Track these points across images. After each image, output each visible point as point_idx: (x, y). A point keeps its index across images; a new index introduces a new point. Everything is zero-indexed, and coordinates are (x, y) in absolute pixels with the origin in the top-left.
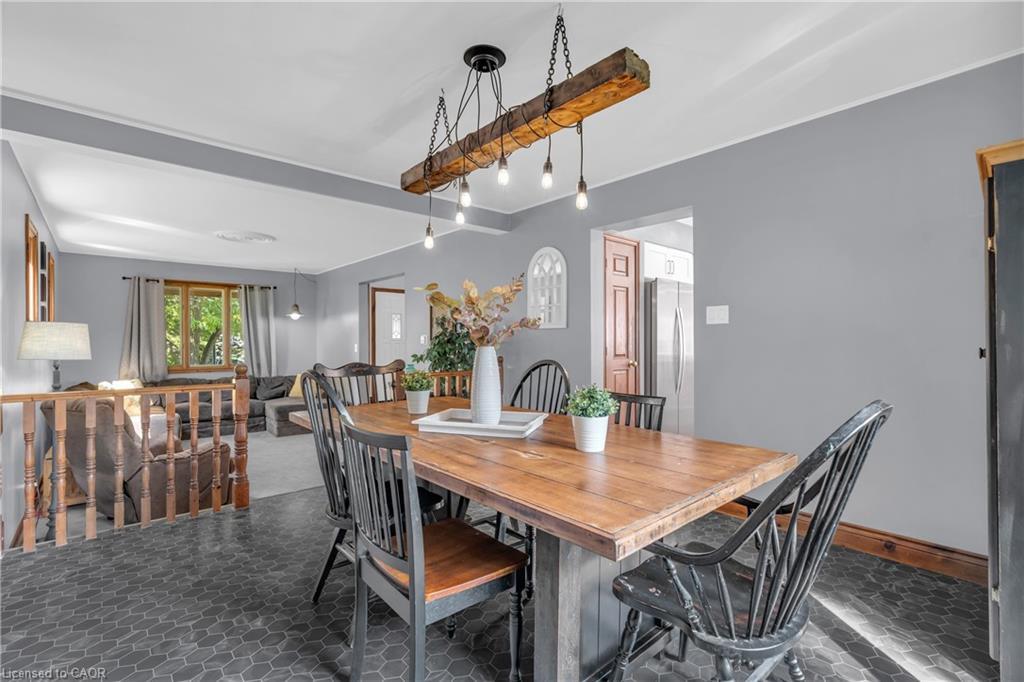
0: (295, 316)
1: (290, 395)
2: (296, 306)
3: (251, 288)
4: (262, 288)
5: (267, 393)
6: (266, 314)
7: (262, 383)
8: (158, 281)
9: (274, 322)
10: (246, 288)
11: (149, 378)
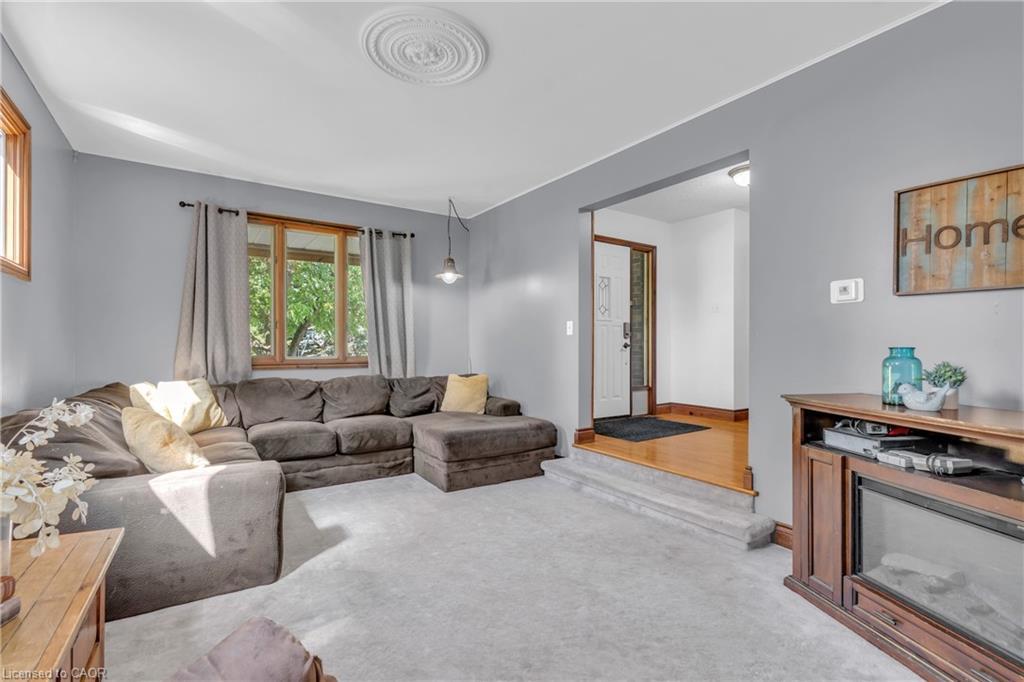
0: (449, 277)
1: (442, 409)
2: (452, 260)
3: (379, 233)
4: (394, 234)
5: (407, 406)
6: (399, 278)
7: (396, 388)
8: (237, 213)
9: (411, 290)
10: (371, 232)
11: (222, 376)
